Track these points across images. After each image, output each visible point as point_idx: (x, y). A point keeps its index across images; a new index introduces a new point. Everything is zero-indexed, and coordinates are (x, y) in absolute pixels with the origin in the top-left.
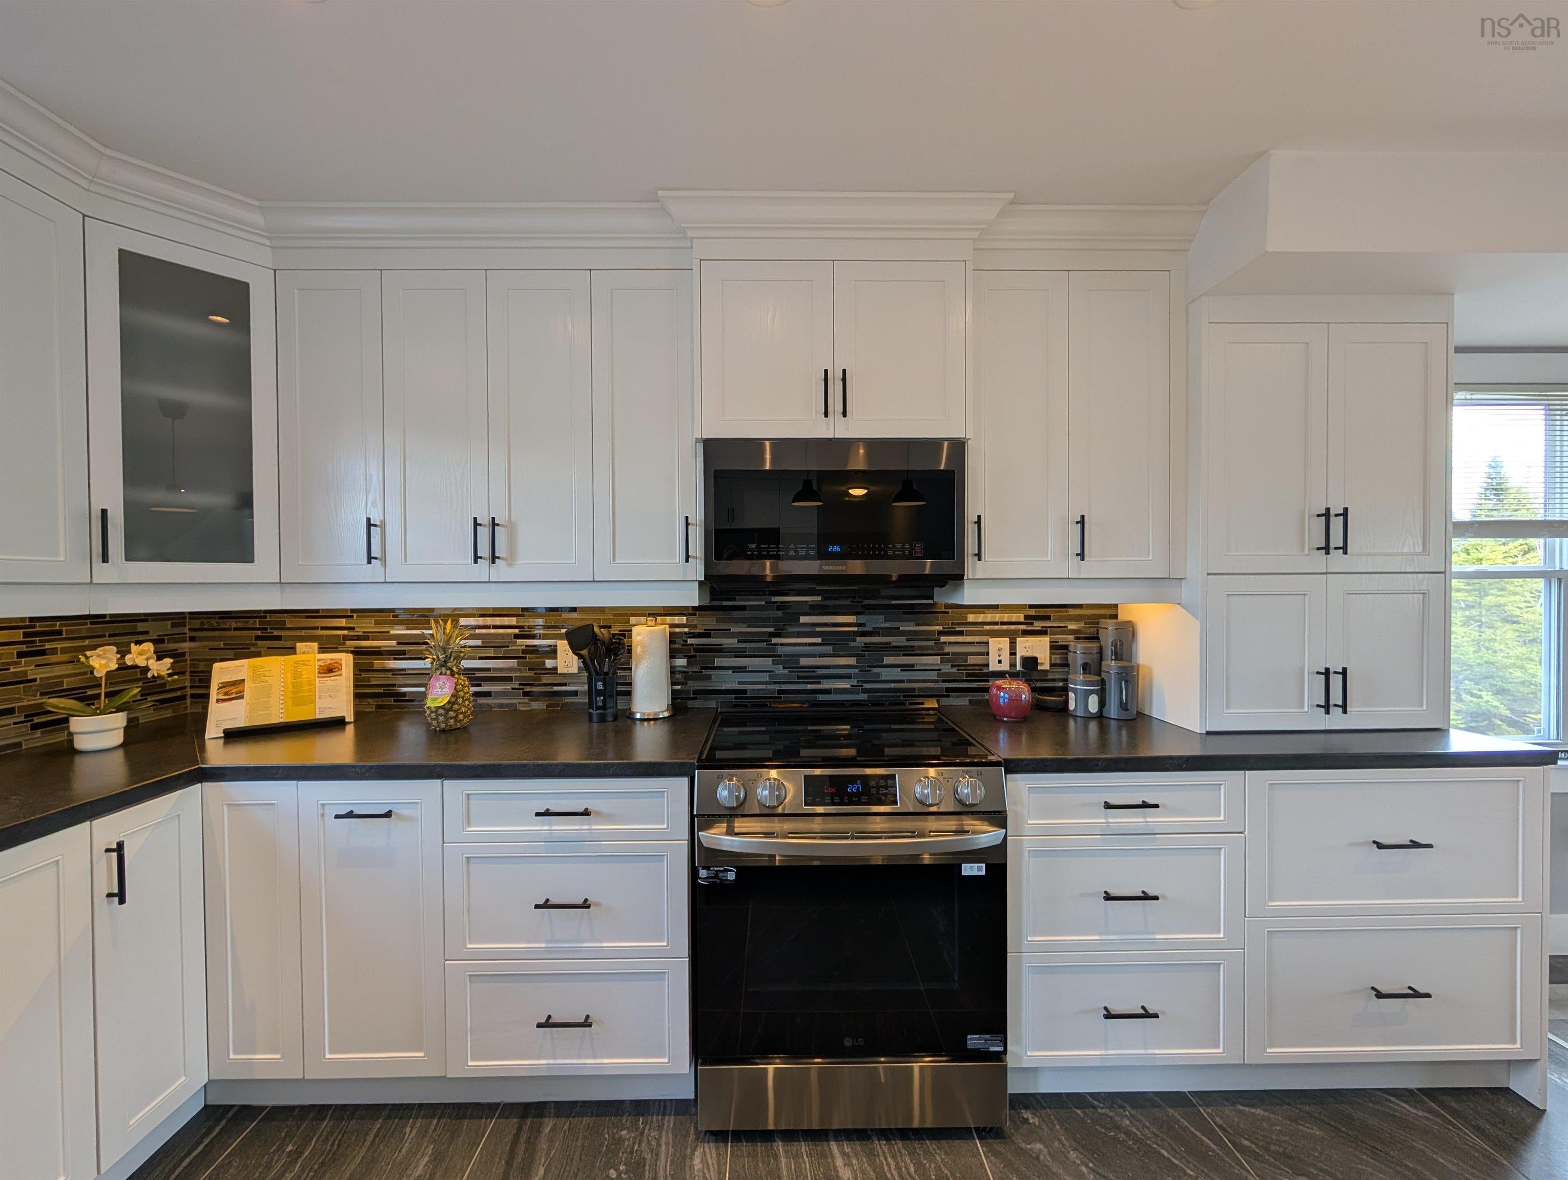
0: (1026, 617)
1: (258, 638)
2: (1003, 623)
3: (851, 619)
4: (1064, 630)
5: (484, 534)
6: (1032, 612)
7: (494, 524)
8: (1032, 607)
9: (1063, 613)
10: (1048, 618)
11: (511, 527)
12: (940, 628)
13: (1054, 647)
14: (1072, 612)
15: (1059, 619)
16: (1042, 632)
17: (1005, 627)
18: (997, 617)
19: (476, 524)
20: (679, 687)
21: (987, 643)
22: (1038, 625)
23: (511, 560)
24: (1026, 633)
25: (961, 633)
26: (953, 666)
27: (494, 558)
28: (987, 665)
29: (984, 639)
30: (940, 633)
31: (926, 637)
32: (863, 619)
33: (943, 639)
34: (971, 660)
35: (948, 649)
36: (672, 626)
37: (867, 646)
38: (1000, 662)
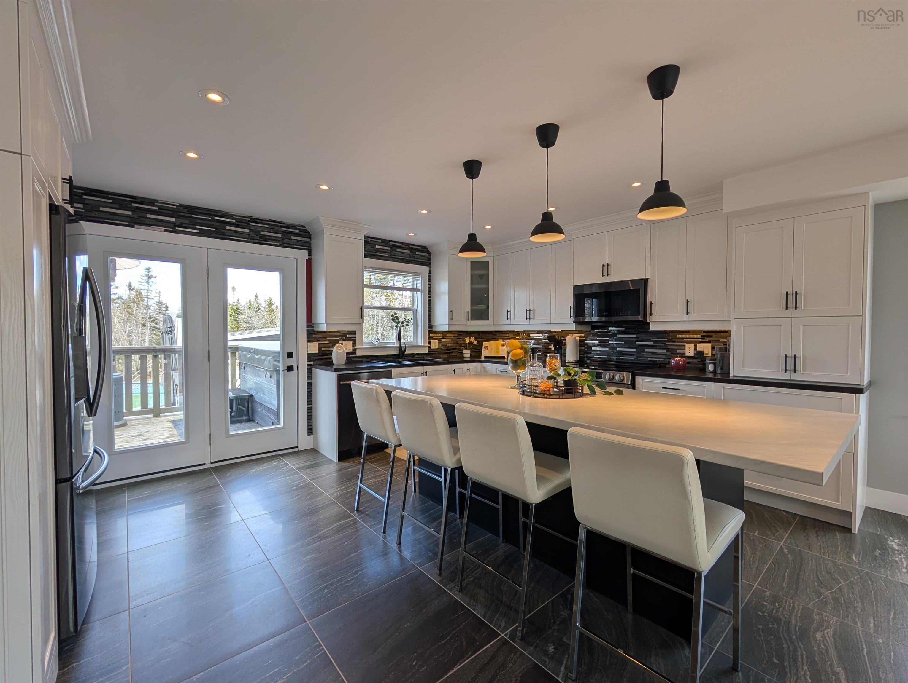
0: (702, 336)
1: (492, 338)
2: (689, 338)
3: (635, 336)
4: (718, 341)
5: (528, 312)
6: (705, 334)
7: (530, 310)
8: (705, 332)
9: (719, 334)
10: (712, 336)
11: (534, 310)
12: (666, 339)
13: (713, 348)
14: (723, 334)
15: (716, 337)
16: (709, 342)
17: (692, 340)
18: (688, 336)
19: (527, 310)
20: (582, 356)
21: (685, 345)
22: (707, 339)
23: (534, 319)
24: (701, 342)
25: (675, 342)
26: (671, 353)
27: (530, 318)
28: (685, 354)
29: (682, 344)
30: (667, 341)
31: (661, 342)
32: (638, 336)
33: (667, 343)
34: (678, 351)
35: (669, 347)
36: (579, 337)
37: (640, 345)
38: (690, 352)
